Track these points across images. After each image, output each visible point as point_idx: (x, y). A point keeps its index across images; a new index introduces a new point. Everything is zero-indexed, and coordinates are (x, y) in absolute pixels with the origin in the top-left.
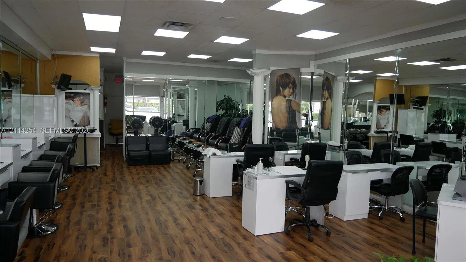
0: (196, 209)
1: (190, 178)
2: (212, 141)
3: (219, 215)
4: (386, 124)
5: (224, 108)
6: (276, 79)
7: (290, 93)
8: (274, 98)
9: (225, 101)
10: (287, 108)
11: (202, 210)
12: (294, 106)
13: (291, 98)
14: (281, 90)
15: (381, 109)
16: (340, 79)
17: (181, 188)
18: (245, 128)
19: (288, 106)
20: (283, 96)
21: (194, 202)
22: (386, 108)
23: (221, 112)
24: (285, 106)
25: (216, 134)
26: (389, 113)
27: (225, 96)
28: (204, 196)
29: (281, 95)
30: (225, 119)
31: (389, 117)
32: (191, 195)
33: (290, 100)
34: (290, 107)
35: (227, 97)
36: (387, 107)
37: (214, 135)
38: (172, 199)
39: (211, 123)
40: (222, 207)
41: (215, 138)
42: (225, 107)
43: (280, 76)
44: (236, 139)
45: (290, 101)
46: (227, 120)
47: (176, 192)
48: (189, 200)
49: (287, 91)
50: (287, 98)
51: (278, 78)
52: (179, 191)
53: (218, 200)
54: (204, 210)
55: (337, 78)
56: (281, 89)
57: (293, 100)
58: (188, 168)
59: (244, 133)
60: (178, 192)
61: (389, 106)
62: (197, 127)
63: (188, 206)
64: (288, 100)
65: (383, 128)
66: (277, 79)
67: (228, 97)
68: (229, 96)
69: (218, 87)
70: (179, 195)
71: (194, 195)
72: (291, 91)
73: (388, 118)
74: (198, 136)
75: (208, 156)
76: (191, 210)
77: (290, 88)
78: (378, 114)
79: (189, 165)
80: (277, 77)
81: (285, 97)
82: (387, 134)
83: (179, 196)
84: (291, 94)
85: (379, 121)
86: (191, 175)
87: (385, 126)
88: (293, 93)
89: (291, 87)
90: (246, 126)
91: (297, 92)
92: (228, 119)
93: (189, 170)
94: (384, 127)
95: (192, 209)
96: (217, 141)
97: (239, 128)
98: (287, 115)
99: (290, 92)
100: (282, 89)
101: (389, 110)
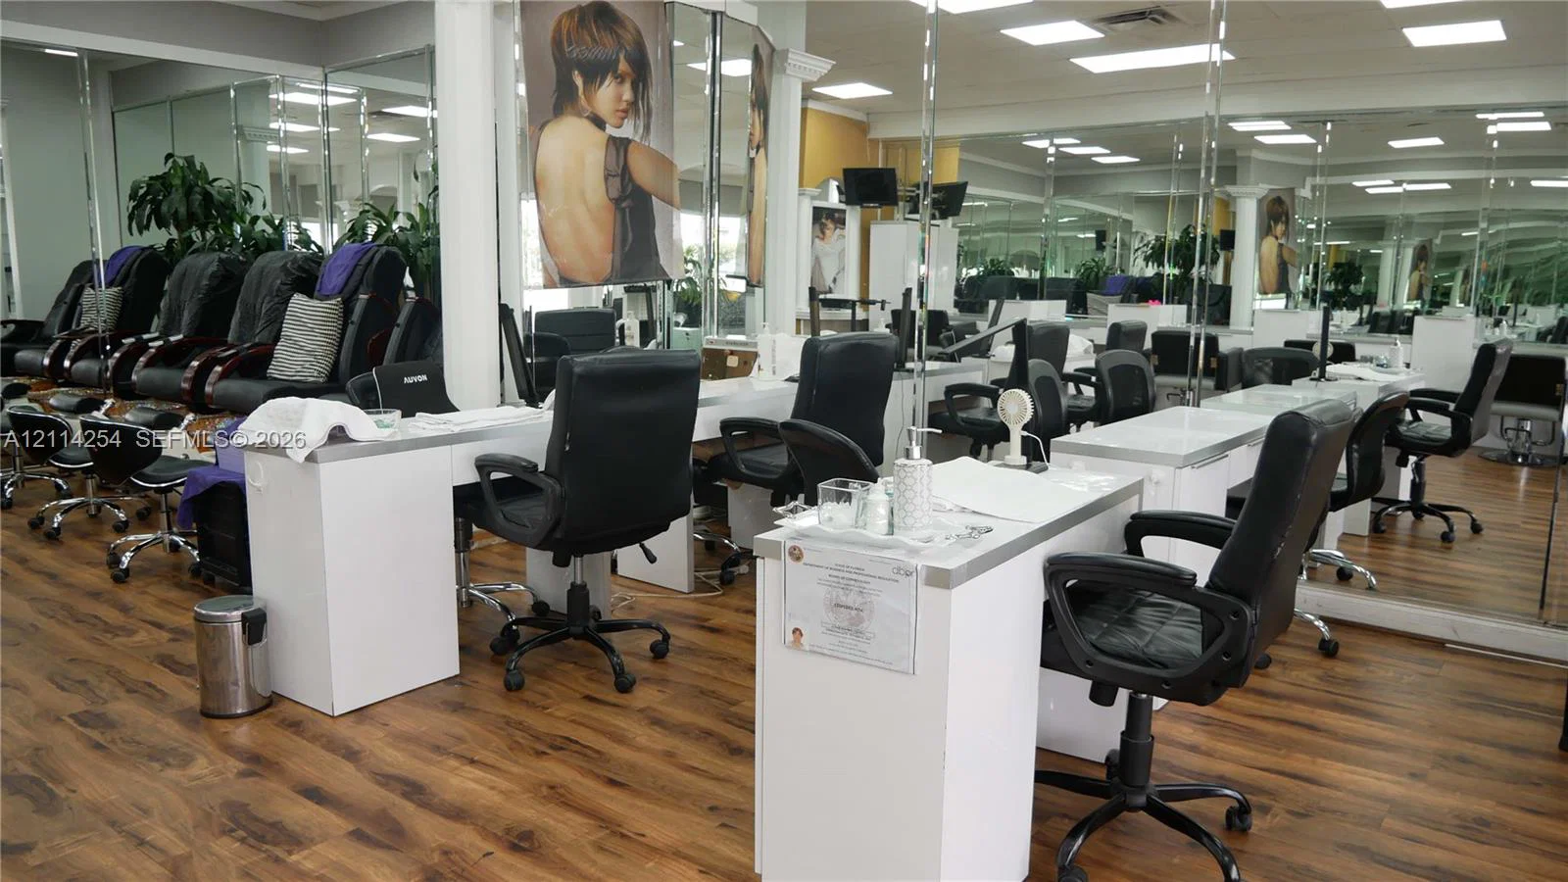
0: (313, 842)
1: (96, 595)
2: (158, 374)
3: (514, 848)
4: (837, 274)
5: (176, 212)
6: (551, 25)
7: (624, 106)
8: (547, 130)
9: (177, 182)
10: (610, 178)
11: (358, 835)
12: (643, 172)
13: (627, 131)
14: (577, 88)
15: (824, 221)
16: (795, 65)
17: (83, 682)
18: (356, 291)
19: (613, 167)
20: (588, 118)
21: (243, 774)
22: (833, 216)
23: (157, 237)
24: (600, 174)
25: (172, 339)
26: (844, 237)
27: (169, 156)
28: (285, 708)
29: (579, 115)
30: (204, 265)
31: (844, 250)
32: (185, 717)
33: (621, 139)
34: (625, 173)
35: (181, 162)
36: (837, 215)
37: (160, 343)
38: (61, 792)
39: (116, 289)
40: (478, 773)
41: (171, 357)
42: (182, 210)
43: (571, 13)
44: (310, 353)
45: (620, 146)
46: (213, 268)
47: (59, 720)
48: (200, 767)
49: (608, 95)
50: (610, 130)
51: (560, 22)
52: (77, 703)
53: (404, 723)
54: (368, 831)
55: (787, 58)
56: (579, 81)
57: (637, 139)
58: (53, 537)
59: (356, 317)
60: (72, 716)
61: (844, 211)
62: (18, 314)
63: (227, 832)
64: (612, 140)
65: (830, 291)
66: (558, 30)
67: (190, 161)
68: (193, 156)
69: (116, 115)
70: (95, 735)
71: (207, 714)
72: (627, 95)
73: (842, 254)
74: (46, 361)
75: (299, 456)
76: (277, 860)
77: (620, 79)
78: (818, 237)
79: (58, 518)
80: (556, 18)
81: (599, 123)
82: (850, 311)
83: (98, 746)
84: (625, 111)
85: (820, 265)
86: (97, 577)
87: (835, 280)
88: (634, 104)
89: (628, 74)
90: (361, 281)
91: (653, 103)
92: (221, 260)
93: (62, 543)
94: (832, 285)
95: (279, 852)
96: (189, 374)
97: (311, 296)
98: (608, 217)
99: (619, 98)
100: (585, 83)
101: (844, 224)
